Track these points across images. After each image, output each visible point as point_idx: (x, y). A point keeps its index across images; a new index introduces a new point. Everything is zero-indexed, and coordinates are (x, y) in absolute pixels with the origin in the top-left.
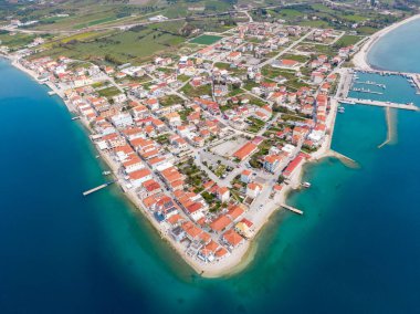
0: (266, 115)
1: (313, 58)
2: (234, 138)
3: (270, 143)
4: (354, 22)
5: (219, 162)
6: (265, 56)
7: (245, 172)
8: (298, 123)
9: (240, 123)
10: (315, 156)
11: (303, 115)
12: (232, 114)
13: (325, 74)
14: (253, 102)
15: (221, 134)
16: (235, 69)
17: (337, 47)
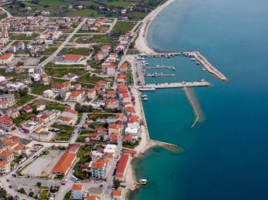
0: (72, 118)
1: (97, 50)
2: (45, 153)
3: (87, 148)
4: (122, 8)
5: (39, 184)
6: (43, 54)
7: (75, 187)
8: (109, 120)
9: (47, 134)
11: (110, 110)
12: (32, 125)
13: (115, 64)
14: (50, 107)
15: (28, 152)
17: (117, 34)
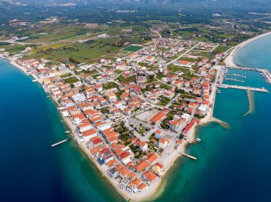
0: (171, 95)
1: (200, 60)
2: (150, 109)
3: (174, 112)
4: (224, 38)
5: (141, 125)
6: (169, 59)
7: (158, 132)
8: (191, 100)
9: (155, 100)
10: (203, 121)
11: (194, 95)
12: (149, 94)
13: (208, 69)
14: (162, 86)
15: (142, 107)
16: (151, 67)
17: (214, 53)
